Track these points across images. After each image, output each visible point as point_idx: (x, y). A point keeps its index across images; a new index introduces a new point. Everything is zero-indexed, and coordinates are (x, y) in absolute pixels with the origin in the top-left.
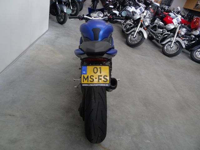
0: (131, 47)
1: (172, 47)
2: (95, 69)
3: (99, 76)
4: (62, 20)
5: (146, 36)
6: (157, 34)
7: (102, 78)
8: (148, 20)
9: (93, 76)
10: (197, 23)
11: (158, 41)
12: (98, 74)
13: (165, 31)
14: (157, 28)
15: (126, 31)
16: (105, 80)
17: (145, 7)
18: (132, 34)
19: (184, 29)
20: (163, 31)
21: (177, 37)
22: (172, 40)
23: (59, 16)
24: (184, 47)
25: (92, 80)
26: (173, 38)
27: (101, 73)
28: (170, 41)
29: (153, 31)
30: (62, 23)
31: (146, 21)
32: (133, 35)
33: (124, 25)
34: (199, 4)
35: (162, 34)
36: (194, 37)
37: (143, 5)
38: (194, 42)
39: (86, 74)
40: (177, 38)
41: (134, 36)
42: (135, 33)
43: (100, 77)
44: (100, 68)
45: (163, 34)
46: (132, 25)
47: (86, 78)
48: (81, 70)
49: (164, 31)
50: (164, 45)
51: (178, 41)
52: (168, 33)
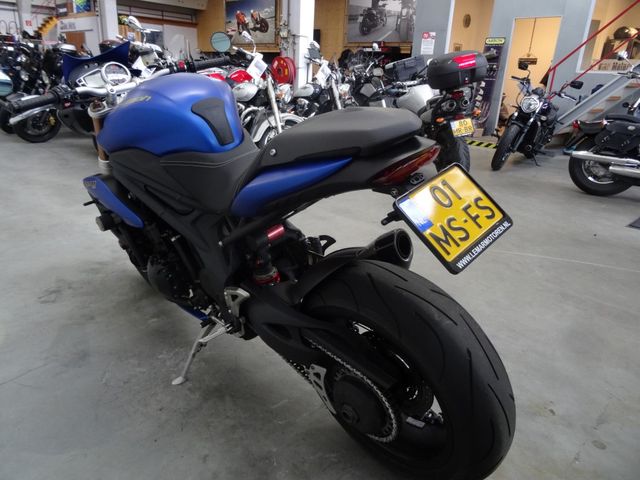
2: (439, 195)
3: (466, 210)
9: (454, 219)
10: (284, 72)
21: (280, 112)
22: (274, 124)
25: (463, 234)
26: (273, 117)
27: (460, 198)
34: (231, 36)
36: (307, 102)
43: (472, 212)
47: (444, 239)
51: (289, 122)
52: (249, 109)
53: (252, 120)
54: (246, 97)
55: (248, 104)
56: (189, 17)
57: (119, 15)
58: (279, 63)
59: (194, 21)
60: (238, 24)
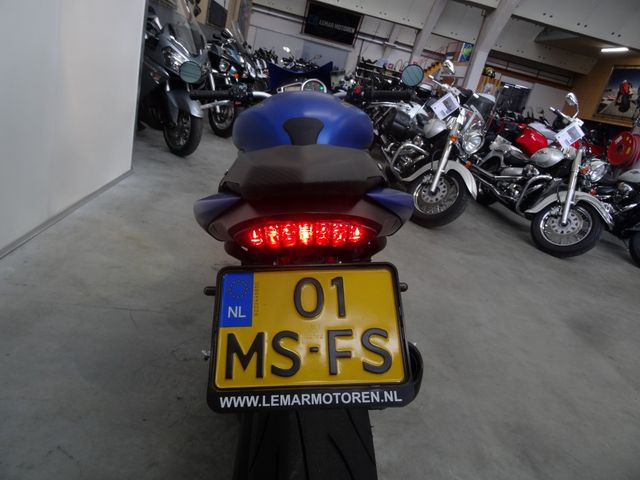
0: (424, 227)
1: (565, 222)
2: (308, 292)
3: (332, 335)
4: (182, 142)
5: (472, 186)
6: (505, 184)
7: (354, 344)
8: (475, 134)
9: (294, 337)
10: (626, 150)
11: (511, 205)
12: (328, 318)
13: (533, 171)
14: (503, 165)
15: (401, 175)
16: (377, 362)
17: (460, 95)
18: (424, 181)
19: (599, 164)
20: (525, 173)
21: (576, 189)
22: (562, 200)
23: (174, 128)
24: (608, 219)
25: (285, 364)
26: (565, 193)
27: (342, 313)
28: (554, 204)
29: (491, 175)
30: (183, 152)
31: (469, 139)
32: (429, 185)
33: (391, 156)
34: (605, 105)
35: (522, 183)
36: (631, 189)
37: (453, 89)
38: (632, 206)
39: (246, 322)
40: (577, 193)
41: (433, 189)
42: (433, 179)
43: (341, 344)
44: (338, 282)
45: (530, 181)
46: (420, 153)
47: (245, 352)
48: (212, 299)
49: (530, 172)
50: (536, 218)
51: (582, 203)
52: (545, 176)
53: (541, 188)
54: (546, 163)
55: (543, 171)
56: (567, 80)
57: (486, 66)
58: (624, 139)
59: (570, 84)
60: (619, 94)
